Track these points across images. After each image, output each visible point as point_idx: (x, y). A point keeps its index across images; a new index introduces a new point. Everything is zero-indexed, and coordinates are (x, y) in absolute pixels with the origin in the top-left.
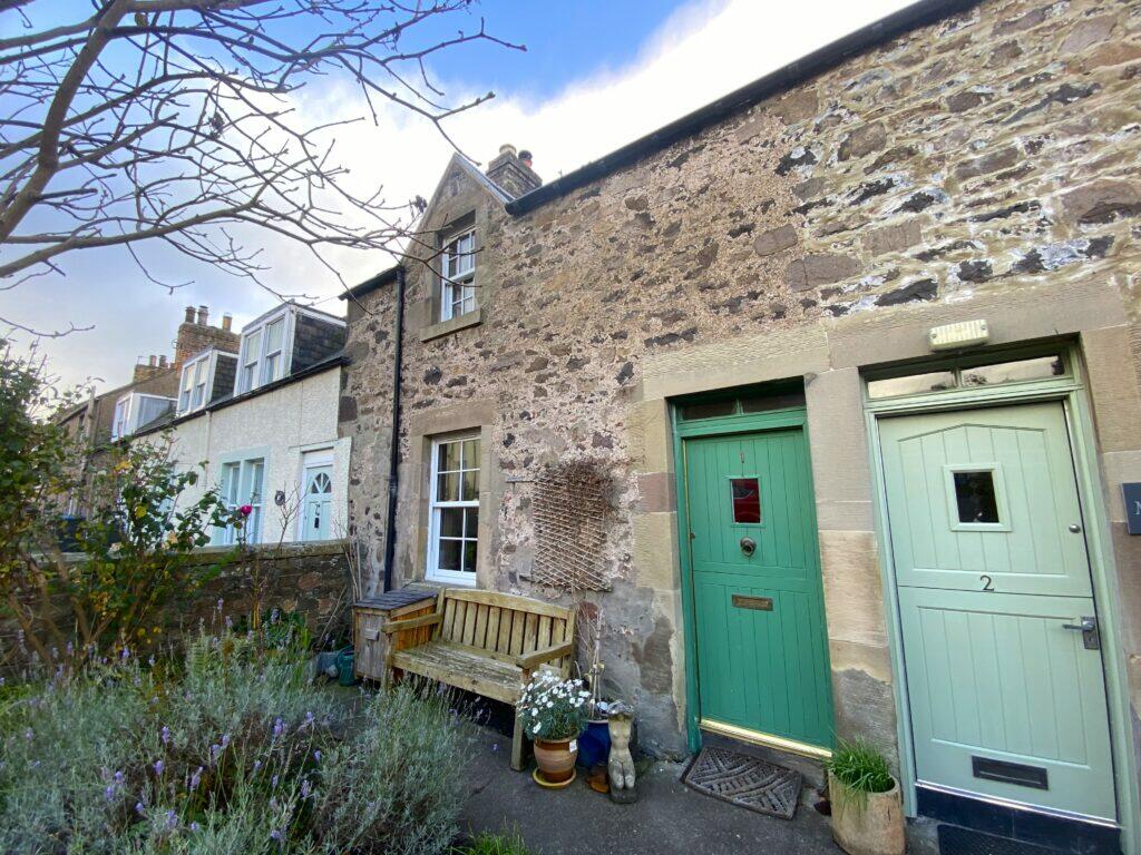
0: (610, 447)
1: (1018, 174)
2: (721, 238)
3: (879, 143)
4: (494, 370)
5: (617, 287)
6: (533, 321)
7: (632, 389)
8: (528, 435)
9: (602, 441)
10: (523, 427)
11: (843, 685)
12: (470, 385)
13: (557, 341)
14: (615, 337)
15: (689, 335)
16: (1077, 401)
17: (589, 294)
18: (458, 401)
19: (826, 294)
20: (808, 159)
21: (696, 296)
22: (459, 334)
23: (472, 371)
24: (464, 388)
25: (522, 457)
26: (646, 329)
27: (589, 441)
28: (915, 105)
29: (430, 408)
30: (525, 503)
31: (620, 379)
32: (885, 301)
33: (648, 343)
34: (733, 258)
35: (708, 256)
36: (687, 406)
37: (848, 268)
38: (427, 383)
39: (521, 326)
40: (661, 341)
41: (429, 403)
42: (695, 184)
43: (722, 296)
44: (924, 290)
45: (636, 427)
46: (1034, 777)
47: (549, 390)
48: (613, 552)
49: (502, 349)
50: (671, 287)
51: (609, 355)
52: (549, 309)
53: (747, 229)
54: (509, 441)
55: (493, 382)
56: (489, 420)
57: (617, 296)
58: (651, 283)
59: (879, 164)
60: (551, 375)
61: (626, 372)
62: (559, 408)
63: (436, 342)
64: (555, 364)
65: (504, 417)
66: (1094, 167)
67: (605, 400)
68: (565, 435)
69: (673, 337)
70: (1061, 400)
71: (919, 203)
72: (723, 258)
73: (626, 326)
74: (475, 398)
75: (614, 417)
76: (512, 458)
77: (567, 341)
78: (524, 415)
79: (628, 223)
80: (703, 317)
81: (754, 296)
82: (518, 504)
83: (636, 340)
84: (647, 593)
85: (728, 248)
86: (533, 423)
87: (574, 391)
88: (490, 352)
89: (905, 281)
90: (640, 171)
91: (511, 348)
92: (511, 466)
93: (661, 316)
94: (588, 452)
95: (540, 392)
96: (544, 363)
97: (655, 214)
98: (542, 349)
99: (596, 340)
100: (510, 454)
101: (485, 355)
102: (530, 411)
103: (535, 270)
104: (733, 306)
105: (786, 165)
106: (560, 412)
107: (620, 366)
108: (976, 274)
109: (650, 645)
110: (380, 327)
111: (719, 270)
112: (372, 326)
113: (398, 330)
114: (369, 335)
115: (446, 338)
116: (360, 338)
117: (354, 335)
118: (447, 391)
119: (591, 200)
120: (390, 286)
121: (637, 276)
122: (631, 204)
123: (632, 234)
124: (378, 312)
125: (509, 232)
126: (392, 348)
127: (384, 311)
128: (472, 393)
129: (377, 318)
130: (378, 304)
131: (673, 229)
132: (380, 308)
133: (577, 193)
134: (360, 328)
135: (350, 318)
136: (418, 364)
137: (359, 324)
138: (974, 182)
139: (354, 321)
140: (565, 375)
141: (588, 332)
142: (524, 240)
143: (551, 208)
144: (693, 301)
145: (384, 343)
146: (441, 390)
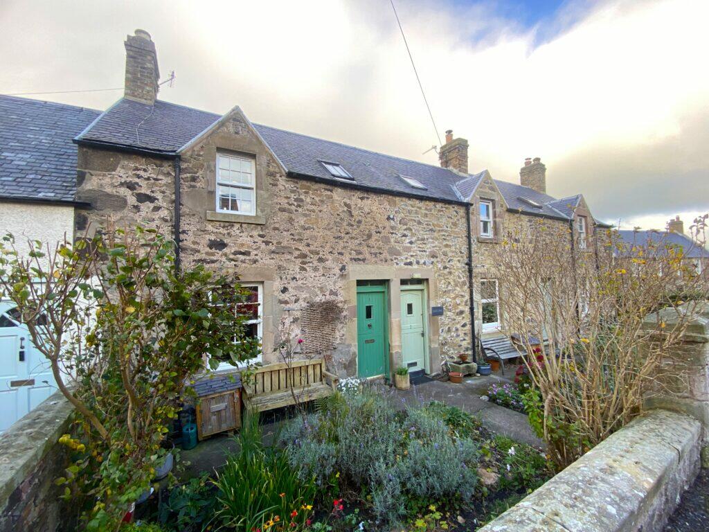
0: (337, 296)
1: (425, 244)
2: (374, 233)
3: (406, 225)
4: (273, 252)
5: (339, 234)
6: (299, 234)
7: (345, 275)
8: (297, 288)
9: (332, 293)
10: (293, 284)
11: (394, 356)
12: (252, 257)
14: (339, 253)
15: (364, 260)
16: (426, 291)
17: (329, 233)
19: (395, 259)
20: (393, 219)
21: (366, 248)
22: (244, 225)
23: (256, 249)
24: (248, 258)
25: (294, 298)
26: (350, 254)
27: (328, 293)
28: (413, 218)
29: (213, 265)
30: (295, 320)
31: (341, 270)
32: (405, 264)
33: (351, 259)
34: (376, 240)
35: (369, 236)
36: (360, 283)
37: (399, 254)
38: (211, 248)
39: (292, 234)
40: (355, 260)
41: (213, 262)
42: (367, 210)
43: (373, 251)
44: (410, 264)
45: (347, 289)
46: (415, 364)
47: (308, 269)
48: (338, 334)
49: (279, 243)
50: (358, 242)
51: (337, 260)
52: (308, 232)
53: (380, 233)
54: (285, 290)
55: (273, 259)
56: (271, 278)
57: (339, 238)
58: (352, 238)
59: (406, 229)
60: (309, 262)
61: (343, 269)
62: (312, 278)
63: (222, 224)
64: (311, 258)
65: (281, 278)
66: (433, 247)
67: (335, 277)
68: (317, 290)
69: (359, 260)
70: (422, 290)
71: (411, 243)
72: (374, 238)
73: (343, 251)
74: (258, 265)
75: (339, 284)
76: (286, 299)
77: (318, 249)
78: (294, 278)
79: (344, 211)
80: (368, 256)
81: (380, 253)
82: (292, 320)
83: (346, 258)
84: (349, 346)
85: (375, 236)
86: (300, 282)
87: (321, 271)
88: (270, 242)
89: (408, 261)
90: (349, 193)
91: (285, 243)
92: (286, 302)
93: (355, 251)
94: (328, 297)
95: (303, 269)
96: (305, 256)
97: (354, 213)
98: (305, 250)
99: (331, 252)
100: (285, 297)
101: (267, 243)
102: (298, 277)
103: (300, 210)
104: (375, 254)
105: (389, 218)
106: (314, 280)
107: (341, 265)
108: (418, 263)
109: (350, 362)
110: (144, 190)
111: (372, 242)
112: (131, 186)
113: (173, 202)
114: (124, 191)
115: (232, 224)
116: (108, 190)
117: (95, 183)
118: (232, 256)
119: (329, 193)
120: (158, 162)
121: (347, 233)
122: (346, 205)
123: (345, 216)
124: (139, 177)
125: (282, 182)
126: (164, 213)
127: (148, 179)
128: (255, 261)
129: (137, 180)
130: (137, 169)
131: (359, 222)
132: (141, 173)
133: (323, 186)
134: (107, 180)
135: (86, 163)
136: (200, 233)
137: (104, 175)
138: (419, 242)
139: (94, 170)
140: (316, 263)
141: (327, 249)
142: (293, 191)
143: (309, 184)
144: (365, 249)
145: (152, 205)
146: (225, 255)
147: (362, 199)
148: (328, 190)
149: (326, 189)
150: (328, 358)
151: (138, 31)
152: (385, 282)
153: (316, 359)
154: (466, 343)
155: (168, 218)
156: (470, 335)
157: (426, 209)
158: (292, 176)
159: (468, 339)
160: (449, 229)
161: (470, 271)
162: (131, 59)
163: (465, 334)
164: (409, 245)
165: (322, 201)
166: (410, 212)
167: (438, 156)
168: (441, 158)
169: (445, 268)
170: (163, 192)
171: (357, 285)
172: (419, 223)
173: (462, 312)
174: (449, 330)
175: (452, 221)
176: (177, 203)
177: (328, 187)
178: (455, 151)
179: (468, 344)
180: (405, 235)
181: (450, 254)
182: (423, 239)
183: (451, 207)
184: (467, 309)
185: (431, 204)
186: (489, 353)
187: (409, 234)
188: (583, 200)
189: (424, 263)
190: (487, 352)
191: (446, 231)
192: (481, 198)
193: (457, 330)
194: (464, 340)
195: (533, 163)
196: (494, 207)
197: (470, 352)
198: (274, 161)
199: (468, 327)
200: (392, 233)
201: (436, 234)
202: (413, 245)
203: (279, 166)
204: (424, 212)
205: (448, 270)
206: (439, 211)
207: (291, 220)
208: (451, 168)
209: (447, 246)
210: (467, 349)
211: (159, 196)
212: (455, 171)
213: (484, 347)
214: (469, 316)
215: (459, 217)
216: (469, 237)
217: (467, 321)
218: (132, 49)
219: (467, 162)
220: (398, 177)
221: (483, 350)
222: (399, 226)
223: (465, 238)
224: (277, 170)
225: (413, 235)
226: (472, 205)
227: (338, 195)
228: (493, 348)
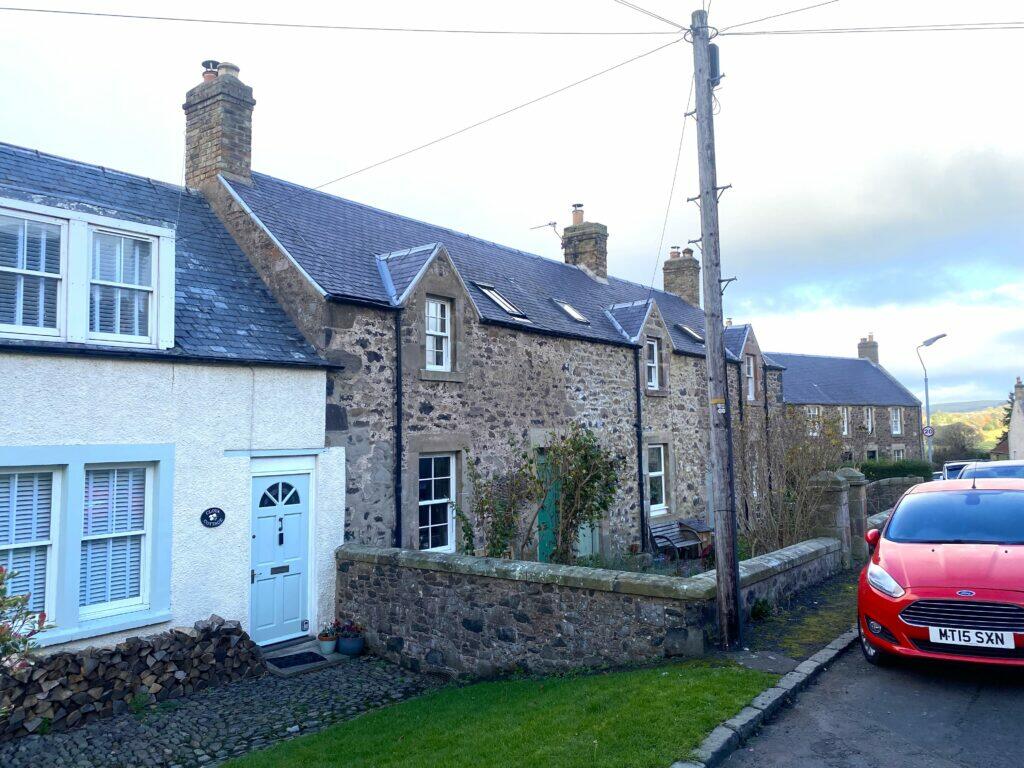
0: (520, 468)
1: (597, 399)
2: (551, 387)
3: (579, 375)
4: (469, 415)
5: (522, 391)
6: (490, 392)
7: (527, 442)
8: (487, 459)
9: (517, 464)
10: (484, 453)
12: (452, 422)
13: (499, 409)
14: (522, 415)
15: (542, 422)
17: (513, 389)
18: (446, 431)
19: (570, 420)
20: (568, 369)
22: (446, 385)
23: (455, 412)
24: (448, 423)
25: (485, 471)
26: (531, 415)
28: (585, 367)
29: (423, 432)
31: (524, 436)
32: (579, 426)
33: (532, 422)
34: (553, 396)
35: (547, 392)
36: (540, 451)
37: (573, 413)
38: (421, 413)
39: (483, 393)
40: (535, 422)
41: (422, 428)
42: (545, 358)
43: (551, 410)
44: (584, 426)
47: (496, 435)
49: (473, 404)
50: (538, 400)
51: (520, 424)
52: (496, 388)
53: (556, 387)
54: (477, 461)
55: (468, 423)
56: (466, 447)
57: (522, 395)
58: (533, 395)
59: (579, 382)
60: (497, 427)
61: (525, 434)
62: (500, 446)
63: (431, 383)
64: (498, 421)
65: (475, 447)
66: (604, 404)
67: (519, 445)
68: (503, 461)
69: (539, 422)
71: (584, 399)
72: (552, 394)
73: (525, 412)
74: (457, 431)
76: (479, 472)
77: (504, 410)
78: (485, 447)
79: (525, 361)
80: (546, 417)
81: (557, 413)
83: (528, 420)
85: (552, 392)
86: (490, 452)
87: (507, 438)
88: (467, 403)
89: (582, 422)
90: (529, 338)
91: (478, 404)
92: (479, 476)
93: (536, 411)
94: (512, 469)
95: (492, 435)
96: (493, 419)
97: (534, 363)
98: (494, 411)
99: (515, 414)
100: (478, 469)
101: (464, 404)
102: (488, 445)
103: (490, 362)
104: (553, 415)
105: (564, 368)
106: (501, 448)
107: (523, 430)
108: (590, 424)
110: (373, 348)
111: (550, 399)
112: (363, 343)
113: (395, 360)
114: (359, 350)
115: (438, 383)
116: (348, 349)
117: (338, 342)
118: (437, 422)
119: (513, 339)
120: (383, 314)
121: (529, 389)
122: (528, 354)
123: (526, 366)
124: (369, 332)
125: (477, 332)
126: (388, 373)
127: (375, 335)
128: (454, 427)
129: (368, 337)
130: (368, 324)
131: (539, 374)
132: (370, 328)
133: (508, 331)
134: (347, 338)
135: (332, 321)
136: (414, 395)
137: (345, 333)
138: (591, 398)
139: (338, 327)
140: (503, 428)
141: (512, 410)
142: (484, 340)
143: (497, 330)
144: (543, 408)
145: (378, 364)
146: (432, 420)
147: (541, 344)
148: (513, 336)
149: (510, 336)
154: (634, 531)
155: (391, 379)
156: (638, 520)
157: (598, 355)
158: (486, 323)
159: (637, 524)
160: (618, 380)
161: (639, 435)
163: (634, 518)
164: (582, 402)
165: (507, 350)
166: (582, 359)
168: (564, 246)
169: (615, 431)
170: (387, 349)
171: (538, 455)
172: (591, 373)
173: (631, 489)
174: (619, 514)
175: (620, 368)
176: (398, 360)
177: (513, 332)
179: (637, 531)
180: (578, 390)
181: (620, 413)
182: (595, 394)
183: (619, 350)
184: (635, 485)
185: (601, 347)
186: (660, 543)
187: (582, 388)
188: (752, 330)
189: (596, 426)
190: (658, 541)
191: (616, 383)
192: (648, 337)
193: (626, 512)
194: (633, 526)
196: (660, 348)
197: (639, 543)
198: (470, 306)
199: (637, 509)
200: (567, 387)
201: (607, 387)
202: (586, 402)
203: (474, 311)
204: (595, 358)
205: (617, 434)
206: (610, 356)
207: (482, 376)
208: (582, 266)
209: (617, 402)
210: (636, 539)
211: (384, 353)
212: (590, 273)
213: (654, 535)
214: (638, 495)
215: (627, 363)
216: (637, 389)
217: (635, 501)
219: (605, 260)
221: (653, 539)
222: (574, 377)
223: (633, 391)
224: (472, 316)
225: (586, 388)
226: (641, 347)
227: (521, 340)
228: (666, 535)
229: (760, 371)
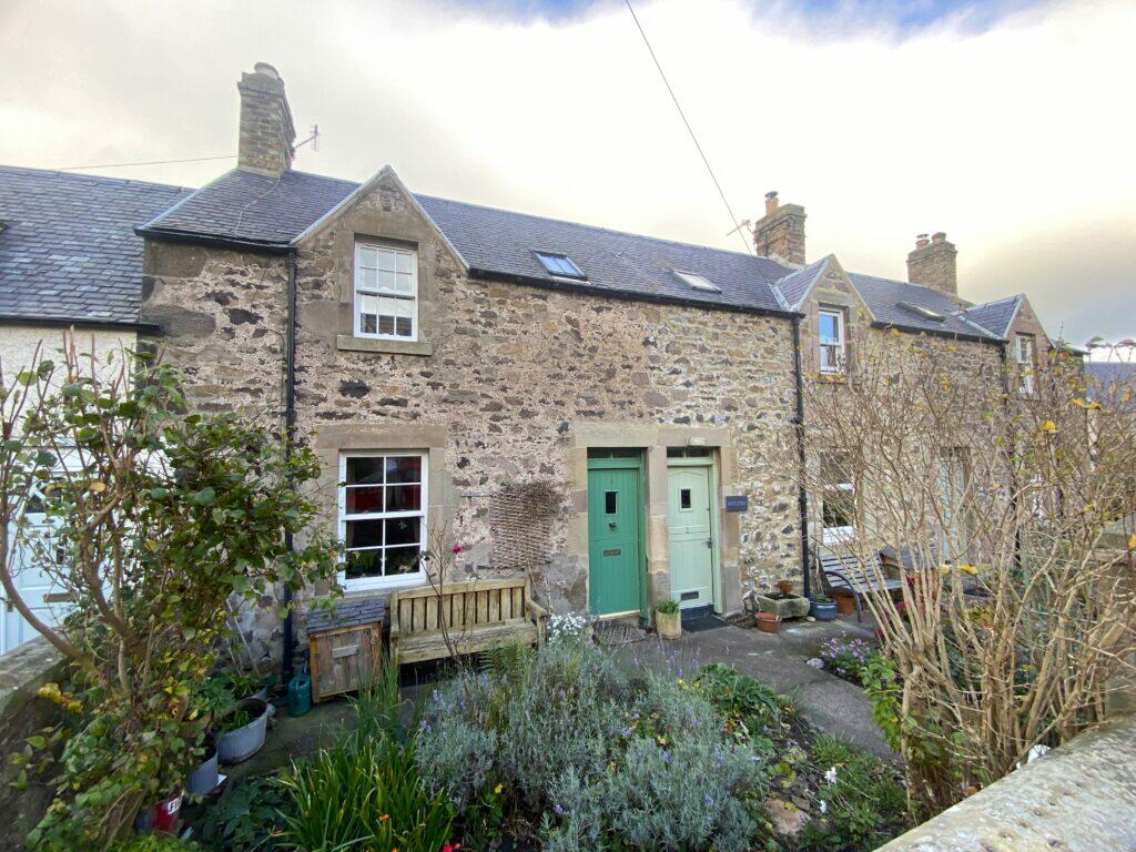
0: (553, 473)
1: (714, 385)
2: (618, 367)
3: (678, 352)
4: (445, 401)
5: (558, 371)
6: (489, 371)
7: (568, 439)
8: (483, 460)
9: (544, 469)
10: (478, 453)
11: (655, 579)
12: (410, 408)
13: (510, 393)
14: (557, 403)
15: (601, 414)
16: (715, 468)
17: (539, 368)
18: (396, 421)
19: (658, 412)
20: (654, 344)
21: (604, 394)
22: (397, 358)
23: (416, 396)
24: (403, 410)
25: (478, 477)
26: (577, 404)
27: (537, 469)
28: (690, 342)
29: (348, 421)
30: (481, 513)
31: (560, 431)
32: (676, 421)
33: (578, 412)
34: (623, 380)
35: (611, 374)
36: (594, 453)
37: (665, 403)
38: (344, 395)
39: (477, 372)
40: (585, 413)
41: (347, 416)
42: (606, 329)
43: (617, 398)
44: (686, 420)
45: (571, 462)
46: (695, 595)
47: (503, 428)
48: (554, 539)
49: (455, 386)
50: (591, 384)
51: (553, 414)
52: (504, 367)
53: (629, 367)
54: (463, 463)
55: (444, 411)
56: (440, 443)
57: (558, 376)
58: (580, 377)
59: (678, 361)
60: (505, 418)
61: (564, 428)
62: (511, 443)
63: (362, 356)
64: (508, 410)
65: (458, 444)
66: (729, 391)
67: (550, 443)
68: (518, 463)
69: (592, 413)
70: (709, 467)
71: (687, 384)
72: (619, 377)
73: (565, 399)
74: (420, 421)
75: (556, 455)
76: (466, 477)
77: (520, 396)
78: (479, 444)
79: (566, 332)
80: (608, 407)
81: (631, 403)
82: (475, 513)
83: (570, 410)
84: (574, 559)
85: (621, 374)
86: (489, 451)
87: (526, 433)
88: (440, 385)
89: (682, 415)
90: (574, 301)
91: (464, 386)
92: (466, 483)
93: (586, 398)
94: (537, 475)
95: (494, 428)
96: (498, 407)
97: (583, 334)
98: (499, 397)
99: (543, 401)
100: (465, 474)
101: (435, 386)
102: (485, 442)
103: (491, 331)
104: (622, 404)
105: (646, 343)
106: (514, 446)
107: (560, 423)
108: (700, 419)
109: (575, 586)
110: (242, 304)
111: (616, 383)
112: (222, 299)
113: (285, 321)
114: (211, 307)
115: (377, 355)
116: (188, 305)
117: (168, 296)
118: (378, 408)
119: (541, 302)
120: (263, 260)
121: (572, 369)
122: (569, 320)
123: (569, 341)
124: (233, 283)
125: (461, 286)
126: (271, 340)
127: (248, 286)
128: (415, 416)
129: (230, 289)
130: (231, 272)
131: (594, 349)
132: (238, 278)
133: (530, 290)
134: (186, 290)
135: (154, 264)
136: (326, 370)
137: (182, 283)
138: (703, 383)
139: (167, 275)
140: (516, 419)
141: (537, 394)
142: (478, 301)
143: (505, 288)
144: (602, 396)
145: (252, 328)
146: (368, 405)
147: (598, 310)
148: (540, 297)
149: (534, 296)
150: (537, 578)
151: (259, 66)
152: (639, 452)
153: (517, 579)
154: (792, 561)
155: (278, 347)
156: (799, 548)
157: (716, 326)
158: (476, 275)
159: (796, 555)
160: (759, 360)
161: (800, 433)
162: (249, 109)
163: (789, 545)
164: (684, 388)
165: (528, 316)
166: (685, 331)
167: (753, 237)
168: (757, 240)
169: (751, 428)
170: (270, 307)
171: (588, 457)
172: (703, 350)
173: (783, 507)
174: (759, 538)
175: (764, 345)
176: (292, 324)
177: (540, 292)
178: (783, 226)
179: (796, 563)
180: (675, 372)
181: (761, 404)
182: (710, 378)
183: (763, 321)
184: (793, 502)
185: (726, 317)
186: (834, 582)
187: (684, 370)
188: (1026, 304)
189: (712, 420)
190: (830, 578)
191: (754, 364)
192: (821, 304)
193: (774, 537)
194: (788, 556)
195: (931, 242)
196: (847, 320)
197: (799, 579)
198: (448, 252)
199: (796, 534)
200: (652, 368)
201: (734, 369)
202: (691, 389)
203: (454, 259)
204: (711, 330)
205: (757, 431)
206: (741, 328)
207: (475, 348)
209: (755, 389)
210: (793, 572)
211: (264, 313)
212: (782, 261)
213: (826, 569)
214: (798, 514)
215: (778, 338)
216: (797, 374)
217: (794, 522)
218: (249, 92)
219: (803, 244)
220: (671, 273)
221: (823, 574)
222: (666, 355)
223: (790, 376)
224: (452, 266)
225: (692, 370)
226: (803, 316)
227: (556, 304)
228: (841, 573)
229: (1043, 355)
